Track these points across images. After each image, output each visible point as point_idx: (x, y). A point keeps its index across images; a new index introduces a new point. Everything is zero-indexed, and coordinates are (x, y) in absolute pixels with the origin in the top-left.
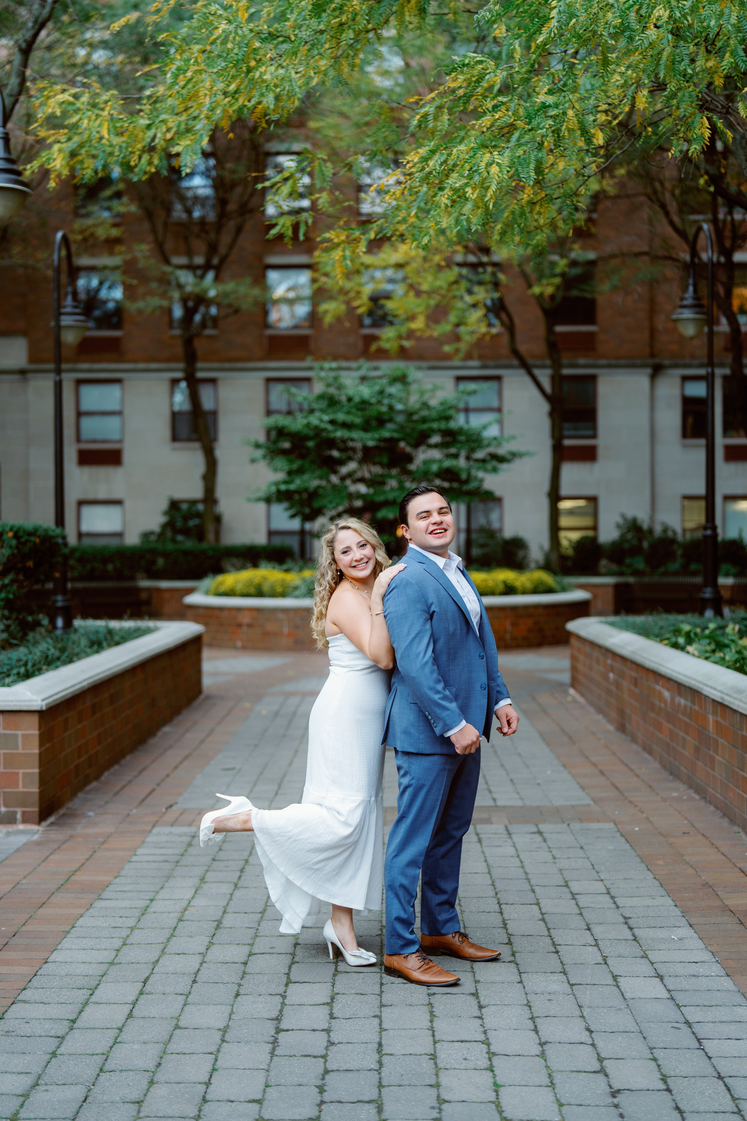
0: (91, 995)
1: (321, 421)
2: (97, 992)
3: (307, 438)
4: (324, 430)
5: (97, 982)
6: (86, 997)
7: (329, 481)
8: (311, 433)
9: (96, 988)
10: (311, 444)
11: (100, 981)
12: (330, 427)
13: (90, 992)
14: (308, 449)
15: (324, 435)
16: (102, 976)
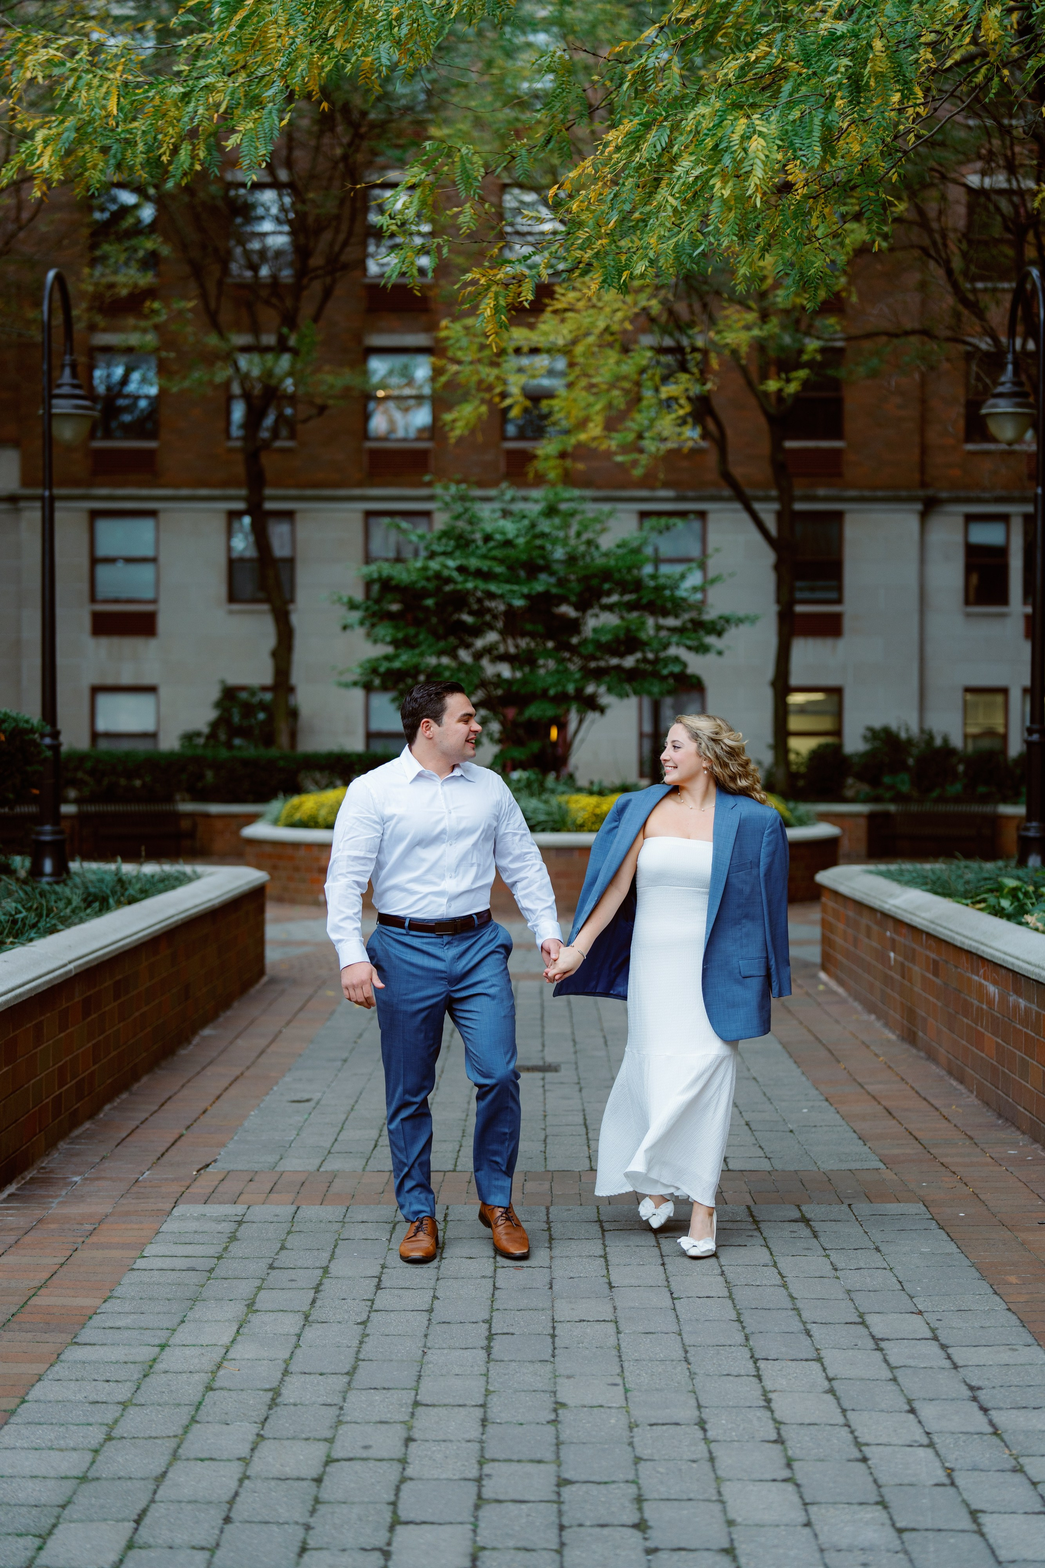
0: (40, 1548)
1: (446, 567)
2: (51, 1543)
3: (425, 594)
4: (449, 580)
5: (53, 1521)
6: (29, 1554)
7: (455, 657)
8: (431, 586)
9: (50, 1533)
10: (430, 602)
11: (58, 1517)
12: (455, 574)
13: (37, 1542)
14: (427, 609)
15: (448, 588)
16: (63, 1507)
